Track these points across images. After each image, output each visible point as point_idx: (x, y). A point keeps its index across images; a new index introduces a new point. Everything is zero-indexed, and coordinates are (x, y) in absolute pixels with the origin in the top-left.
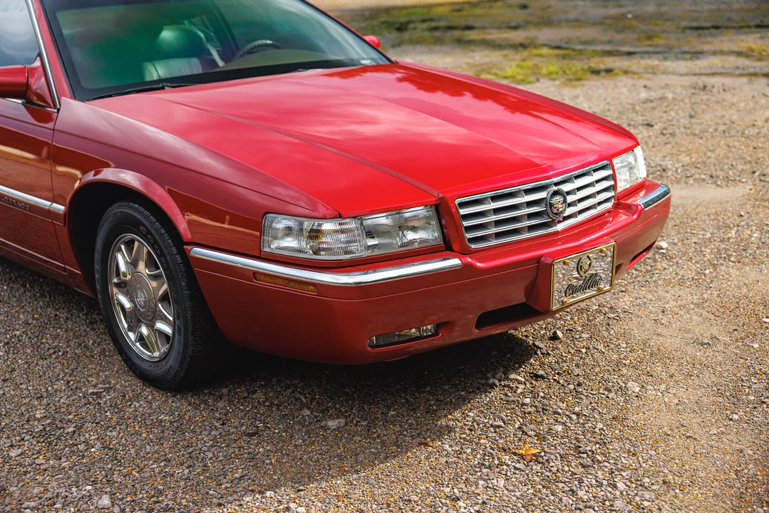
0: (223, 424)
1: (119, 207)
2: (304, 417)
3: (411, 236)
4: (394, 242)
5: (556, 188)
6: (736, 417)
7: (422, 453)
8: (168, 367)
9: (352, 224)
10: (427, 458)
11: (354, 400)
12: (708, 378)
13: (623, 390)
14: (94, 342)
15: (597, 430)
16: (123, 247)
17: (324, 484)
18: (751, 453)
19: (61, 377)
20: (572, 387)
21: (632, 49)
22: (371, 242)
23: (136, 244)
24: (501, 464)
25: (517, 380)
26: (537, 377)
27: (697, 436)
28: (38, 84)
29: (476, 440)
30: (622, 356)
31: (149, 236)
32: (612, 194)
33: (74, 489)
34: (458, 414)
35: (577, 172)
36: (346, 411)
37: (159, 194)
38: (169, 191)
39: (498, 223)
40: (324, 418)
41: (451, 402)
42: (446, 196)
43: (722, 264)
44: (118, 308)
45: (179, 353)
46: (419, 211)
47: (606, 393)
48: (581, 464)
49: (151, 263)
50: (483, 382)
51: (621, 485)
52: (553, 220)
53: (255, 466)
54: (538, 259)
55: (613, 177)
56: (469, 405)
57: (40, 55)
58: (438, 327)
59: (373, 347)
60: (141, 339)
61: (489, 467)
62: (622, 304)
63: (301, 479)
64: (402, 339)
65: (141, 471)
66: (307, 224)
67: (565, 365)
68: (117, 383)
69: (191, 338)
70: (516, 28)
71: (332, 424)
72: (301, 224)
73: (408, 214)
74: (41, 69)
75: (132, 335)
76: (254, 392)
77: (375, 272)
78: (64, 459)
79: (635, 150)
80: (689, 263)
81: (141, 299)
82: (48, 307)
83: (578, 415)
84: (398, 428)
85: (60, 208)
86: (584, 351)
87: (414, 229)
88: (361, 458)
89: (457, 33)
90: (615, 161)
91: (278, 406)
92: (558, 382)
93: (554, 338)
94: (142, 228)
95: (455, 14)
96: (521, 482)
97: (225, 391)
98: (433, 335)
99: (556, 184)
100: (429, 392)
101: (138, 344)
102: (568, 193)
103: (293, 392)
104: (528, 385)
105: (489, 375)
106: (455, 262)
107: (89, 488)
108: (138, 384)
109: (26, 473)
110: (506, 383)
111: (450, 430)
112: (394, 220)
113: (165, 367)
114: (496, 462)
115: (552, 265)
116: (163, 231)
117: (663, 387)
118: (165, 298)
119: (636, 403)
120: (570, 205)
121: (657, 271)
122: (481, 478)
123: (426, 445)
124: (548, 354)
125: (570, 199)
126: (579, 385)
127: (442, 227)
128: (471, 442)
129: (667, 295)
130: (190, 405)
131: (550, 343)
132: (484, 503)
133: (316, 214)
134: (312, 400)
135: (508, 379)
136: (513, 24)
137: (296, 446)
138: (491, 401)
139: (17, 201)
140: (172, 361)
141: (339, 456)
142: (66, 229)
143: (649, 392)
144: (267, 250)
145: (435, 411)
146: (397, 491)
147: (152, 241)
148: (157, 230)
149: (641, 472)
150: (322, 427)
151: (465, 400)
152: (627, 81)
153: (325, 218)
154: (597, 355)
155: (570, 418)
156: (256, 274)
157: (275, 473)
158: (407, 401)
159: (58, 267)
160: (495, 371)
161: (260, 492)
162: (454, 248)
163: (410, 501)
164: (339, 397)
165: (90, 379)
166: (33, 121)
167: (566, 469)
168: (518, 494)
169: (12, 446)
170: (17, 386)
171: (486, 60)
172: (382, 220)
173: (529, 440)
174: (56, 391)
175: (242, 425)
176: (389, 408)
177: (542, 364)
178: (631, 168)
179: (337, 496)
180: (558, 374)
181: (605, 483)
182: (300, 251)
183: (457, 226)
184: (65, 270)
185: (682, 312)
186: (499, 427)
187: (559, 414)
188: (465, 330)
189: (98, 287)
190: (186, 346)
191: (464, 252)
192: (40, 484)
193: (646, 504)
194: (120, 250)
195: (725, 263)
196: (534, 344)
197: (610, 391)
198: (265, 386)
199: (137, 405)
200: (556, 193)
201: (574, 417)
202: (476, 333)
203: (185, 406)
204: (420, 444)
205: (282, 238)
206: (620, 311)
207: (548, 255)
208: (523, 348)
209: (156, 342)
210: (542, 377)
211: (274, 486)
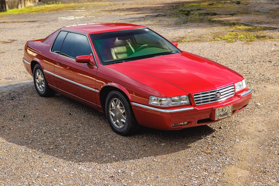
0: (137, 143)
1: (113, 92)
2: (156, 143)
3: (182, 102)
4: (178, 103)
5: (218, 91)
6: (261, 148)
7: (183, 151)
8: (124, 130)
9: (169, 99)
10: (184, 152)
11: (168, 140)
12: (258, 139)
13: (235, 141)
14: (102, 124)
15: (226, 149)
16: (113, 101)
17: (161, 156)
18: (261, 155)
19: (97, 132)
20: (222, 139)
21: (276, 27)
22: (173, 103)
23: (117, 100)
24: (201, 154)
25: (208, 137)
26: (214, 137)
27: (249, 151)
28: (92, 60)
29: (196, 149)
30: (237, 133)
31: (121, 99)
32: (234, 92)
33: (107, 154)
34: (193, 144)
35: (224, 88)
36: (166, 142)
37: (124, 89)
38: (126, 89)
39: (203, 99)
40: (160, 143)
41: (191, 141)
42: (191, 93)
43: (274, 111)
44: (111, 116)
45: (127, 127)
46: (185, 96)
47: (230, 141)
48: (220, 155)
49: (121, 105)
50: (200, 137)
51: (228, 159)
52: (217, 99)
53: (145, 152)
54: (212, 108)
55: (235, 88)
56: (196, 142)
57: (92, 52)
58: (188, 123)
59: (173, 126)
60: (117, 123)
61: (199, 155)
62: (241, 120)
63: (156, 155)
64: (180, 125)
65: (120, 151)
66: (159, 99)
67: (221, 134)
68: (110, 134)
69: (130, 123)
70: (233, 15)
71: (163, 144)
72: (158, 98)
73: (182, 97)
74: (92, 56)
75: (114, 122)
76: (144, 137)
77: (174, 110)
78: (103, 148)
79: (242, 81)
80: (265, 110)
81: (117, 114)
82: (88, 115)
83: (222, 145)
84: (178, 146)
85: (98, 91)
86: (227, 131)
87: (183, 100)
88: (169, 152)
89: (209, 17)
90: (235, 84)
91: (150, 140)
92: (219, 138)
93: (220, 128)
94: (119, 97)
95: (210, 6)
96: (205, 158)
97: (137, 136)
98: (187, 125)
99: (218, 90)
100: (186, 139)
101: (116, 124)
102: (221, 93)
103: (153, 137)
104: (211, 139)
105: (202, 136)
106: (192, 108)
107: (110, 154)
108: (116, 134)
109: (95, 151)
110: (206, 138)
111: (190, 147)
112: (179, 98)
113: (123, 130)
114: (200, 154)
115: (215, 109)
116: (125, 98)
117: (245, 141)
118: (124, 114)
119: (237, 143)
120: (222, 95)
121: (255, 112)
122: (196, 156)
123: (184, 150)
124: (218, 132)
125: (222, 94)
126: (224, 139)
127: (190, 100)
128: (195, 150)
129: (255, 118)
130: (129, 139)
131: (219, 129)
132: (196, 161)
133: (161, 96)
134: (158, 139)
135: (206, 137)
136: (232, 13)
137: (154, 148)
138: (201, 142)
139: (85, 88)
140: (125, 128)
141: (164, 151)
142: (99, 96)
143: (241, 142)
144: (150, 104)
145: (187, 143)
146: (177, 158)
147: (122, 100)
148: (123, 98)
149: (233, 157)
150: (160, 145)
151: (195, 141)
152: (269, 42)
153: (163, 97)
154: (230, 132)
155: (220, 146)
156: (147, 109)
157: (150, 153)
158: (181, 141)
159: (95, 105)
160: (203, 135)
161: (147, 157)
162: (192, 105)
163: (180, 160)
164: (164, 139)
165: (104, 132)
166: (89, 69)
167: (216, 156)
168: (204, 160)
169: (91, 145)
170: (87, 133)
171: (219, 31)
172: (176, 98)
173: (209, 150)
174: (97, 135)
175: (142, 144)
176: (176, 142)
177: (216, 134)
178: (240, 86)
179: (164, 158)
180: (219, 136)
181: (224, 159)
182: (157, 104)
183: (193, 100)
184: (97, 106)
185: (257, 123)
186: (202, 147)
187: (217, 145)
188: (195, 124)
189: (106, 110)
190: (129, 125)
191: (195, 106)
192: (99, 153)
193: (232, 163)
194: (113, 102)
195: (275, 110)
196: (215, 129)
197: (231, 141)
198: (146, 136)
199: (116, 138)
200: (218, 93)
201: (221, 146)
202: (197, 125)
203: (128, 139)
204: (183, 149)
205: (153, 101)
206: (240, 122)
207: (215, 107)
208: (211, 130)
209: (121, 124)
210: (215, 137)
211: (150, 156)
